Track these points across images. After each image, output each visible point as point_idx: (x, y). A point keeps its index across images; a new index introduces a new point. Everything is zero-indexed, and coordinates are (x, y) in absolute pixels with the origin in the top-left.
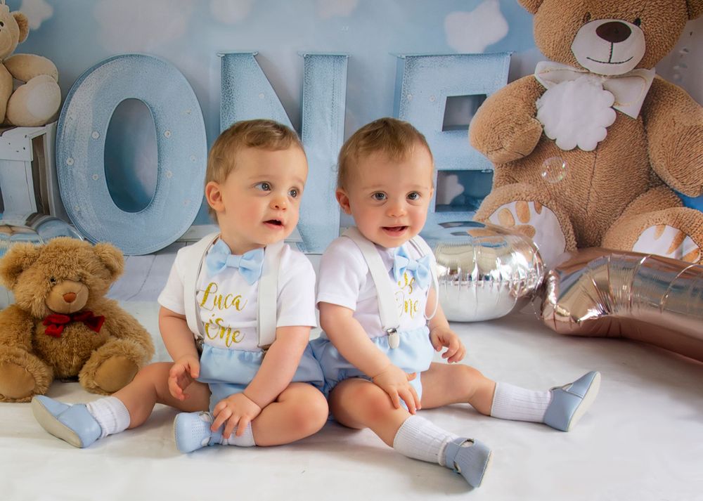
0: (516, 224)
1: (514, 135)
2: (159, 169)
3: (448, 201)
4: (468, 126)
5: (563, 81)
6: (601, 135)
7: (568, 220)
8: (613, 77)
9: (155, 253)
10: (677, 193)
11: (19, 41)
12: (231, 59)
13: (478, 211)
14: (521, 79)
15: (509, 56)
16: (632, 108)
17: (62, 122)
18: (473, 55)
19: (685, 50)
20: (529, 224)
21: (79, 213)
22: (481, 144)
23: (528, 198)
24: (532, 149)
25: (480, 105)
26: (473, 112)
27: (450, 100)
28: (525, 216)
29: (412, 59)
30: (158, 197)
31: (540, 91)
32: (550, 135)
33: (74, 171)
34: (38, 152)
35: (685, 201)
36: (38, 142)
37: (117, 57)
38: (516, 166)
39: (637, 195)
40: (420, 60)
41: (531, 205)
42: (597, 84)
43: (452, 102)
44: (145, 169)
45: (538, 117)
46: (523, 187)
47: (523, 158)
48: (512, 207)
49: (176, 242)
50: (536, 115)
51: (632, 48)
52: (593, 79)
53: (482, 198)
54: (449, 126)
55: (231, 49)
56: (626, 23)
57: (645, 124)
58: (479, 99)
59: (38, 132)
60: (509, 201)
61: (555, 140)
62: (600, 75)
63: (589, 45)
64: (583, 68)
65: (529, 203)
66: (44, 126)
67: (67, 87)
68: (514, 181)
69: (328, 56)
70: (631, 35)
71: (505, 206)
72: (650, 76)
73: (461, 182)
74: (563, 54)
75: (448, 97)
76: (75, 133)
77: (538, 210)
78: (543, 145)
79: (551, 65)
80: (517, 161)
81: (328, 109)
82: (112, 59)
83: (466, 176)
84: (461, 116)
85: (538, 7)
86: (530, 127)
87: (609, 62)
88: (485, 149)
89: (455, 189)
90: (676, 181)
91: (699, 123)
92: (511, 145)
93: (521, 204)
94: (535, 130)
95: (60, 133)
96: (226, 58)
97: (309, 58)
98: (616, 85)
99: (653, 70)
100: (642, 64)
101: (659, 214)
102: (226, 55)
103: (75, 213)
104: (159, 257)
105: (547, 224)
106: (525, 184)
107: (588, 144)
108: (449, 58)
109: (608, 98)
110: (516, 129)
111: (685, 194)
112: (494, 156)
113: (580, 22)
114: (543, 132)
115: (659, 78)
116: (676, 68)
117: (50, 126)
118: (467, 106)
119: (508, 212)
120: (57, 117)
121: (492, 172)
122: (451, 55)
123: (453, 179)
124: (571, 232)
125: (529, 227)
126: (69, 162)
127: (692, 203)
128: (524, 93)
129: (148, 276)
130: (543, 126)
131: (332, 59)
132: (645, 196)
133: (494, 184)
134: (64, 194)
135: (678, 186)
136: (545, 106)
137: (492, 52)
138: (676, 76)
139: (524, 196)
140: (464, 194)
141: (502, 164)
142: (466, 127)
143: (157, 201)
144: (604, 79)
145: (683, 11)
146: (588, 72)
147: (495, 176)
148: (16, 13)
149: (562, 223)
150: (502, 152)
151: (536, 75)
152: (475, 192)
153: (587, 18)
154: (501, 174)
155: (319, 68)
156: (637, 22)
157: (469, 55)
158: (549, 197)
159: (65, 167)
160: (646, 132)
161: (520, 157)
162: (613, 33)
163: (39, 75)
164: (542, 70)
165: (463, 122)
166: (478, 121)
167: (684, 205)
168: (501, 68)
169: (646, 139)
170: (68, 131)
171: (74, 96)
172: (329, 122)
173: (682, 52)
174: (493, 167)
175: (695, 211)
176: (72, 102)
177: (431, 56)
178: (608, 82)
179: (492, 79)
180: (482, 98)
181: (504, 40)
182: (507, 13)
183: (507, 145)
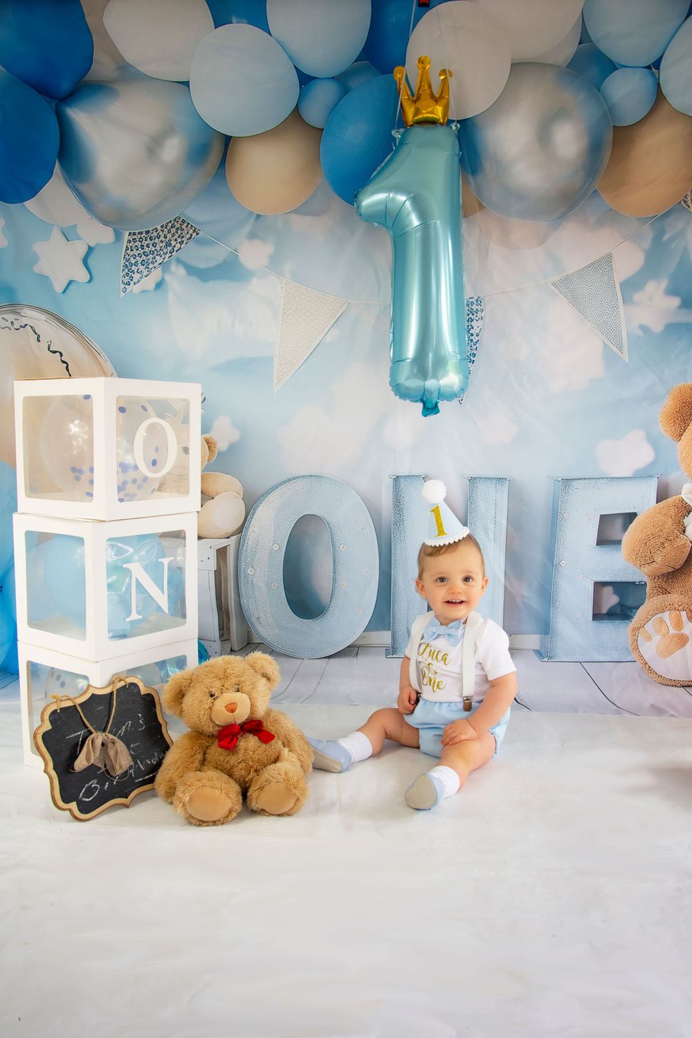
0: (671, 632)
1: (664, 551)
2: (334, 580)
3: (604, 610)
9: (329, 657)
11: (208, 461)
12: (402, 480)
13: (634, 620)
14: (669, 499)
15: (656, 479)
17: (245, 535)
18: (624, 478)
20: (683, 631)
21: (258, 619)
22: (634, 557)
23: (681, 607)
24: (683, 561)
25: (631, 522)
26: (625, 528)
27: (603, 518)
28: (679, 625)
29: (567, 482)
30: (332, 605)
31: (687, 510)
33: (254, 580)
34: (221, 563)
36: (222, 553)
37: (298, 478)
38: (668, 579)
40: (575, 483)
41: (684, 614)
43: (605, 520)
44: (321, 579)
45: (686, 534)
46: (675, 598)
47: (674, 571)
48: (666, 615)
49: (348, 647)
50: (684, 531)
53: (638, 608)
54: (602, 541)
55: (403, 471)
58: (631, 517)
59: (222, 543)
60: (663, 611)
65: (682, 612)
66: (229, 538)
67: (251, 504)
68: (666, 592)
69: (490, 479)
71: (659, 615)
73: (615, 592)
75: (601, 515)
76: (257, 545)
77: (690, 619)
80: (669, 573)
81: (491, 527)
82: (294, 479)
83: (621, 587)
84: (615, 531)
85: (681, 435)
86: (679, 542)
88: (638, 563)
89: (610, 599)
92: (663, 559)
93: (674, 613)
94: (684, 545)
95: (243, 545)
96: (397, 479)
97: (472, 480)
102: (397, 477)
103: (254, 620)
104: (332, 661)
106: (677, 595)
108: (602, 481)
110: (666, 545)
112: (647, 569)
117: (234, 538)
118: (619, 523)
119: (662, 621)
120: (240, 530)
121: (646, 583)
122: (603, 478)
123: (609, 589)
125: (682, 635)
126: (250, 571)
128: (673, 511)
129: (321, 678)
130: (691, 542)
131: (494, 481)
133: (648, 595)
134: (244, 601)
137: (640, 475)
139: (677, 606)
140: (620, 604)
141: (654, 576)
142: (619, 542)
143: (331, 609)
147: (648, 587)
148: (207, 436)
150: (655, 565)
151: (682, 495)
152: (630, 602)
154: (654, 585)
155: (482, 488)
157: (620, 478)
159: (246, 576)
161: (671, 570)
163: (225, 491)
164: (687, 491)
165: (616, 538)
166: (629, 537)
168: (651, 489)
170: (250, 543)
171: (257, 511)
172: (491, 537)
174: (646, 579)
176: (255, 516)
177: (585, 479)
179: (641, 499)
180: (633, 516)
181: (652, 465)
182: (653, 442)
183: (658, 558)
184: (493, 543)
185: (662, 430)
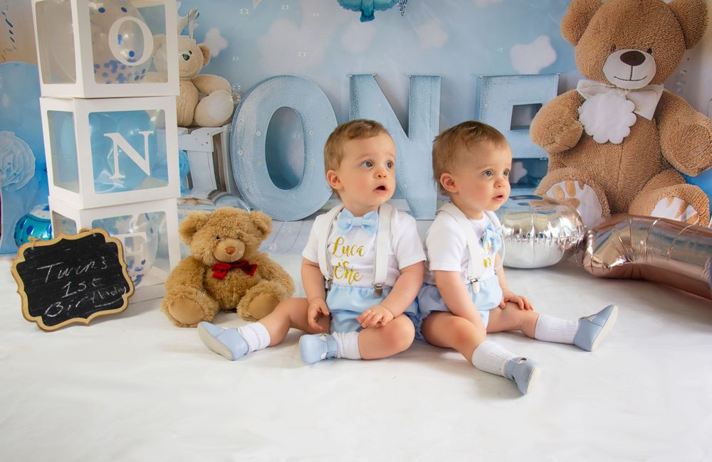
0: (566, 197)
1: (563, 133)
2: (306, 158)
3: (516, 181)
4: (529, 126)
5: (597, 93)
6: (627, 132)
7: (603, 194)
8: (633, 91)
9: (303, 220)
10: (682, 174)
11: (203, 65)
12: (357, 78)
13: (538, 188)
14: (567, 93)
15: (557, 76)
16: (648, 112)
17: (234, 124)
18: (532, 75)
19: (685, 71)
20: (575, 197)
21: (248, 190)
22: (539, 139)
23: (574, 178)
24: (576, 142)
25: (537, 111)
26: (533, 116)
27: (516, 108)
28: (572, 192)
29: (487, 78)
30: (304, 178)
31: (581, 101)
32: (589, 132)
33: (243, 159)
34: (217, 146)
35: (687, 180)
36: (217, 138)
37: (275, 77)
38: (565, 156)
39: (653, 175)
40: (493, 79)
41: (576, 183)
42: (622, 95)
43: (516, 109)
44: (295, 158)
45: (580, 120)
46: (570, 170)
47: (570, 150)
48: (562, 184)
49: (317, 212)
50: (578, 118)
51: (646, 70)
52: (619, 92)
53: (541, 179)
54: (515, 127)
55: (358, 70)
56: (641, 52)
57: (657, 124)
58: (537, 107)
59: (216, 131)
60: (560, 181)
61: (592, 136)
62: (624, 89)
63: (615, 68)
64: (611, 84)
66: (221, 126)
67: (239, 98)
68: (563, 166)
69: (427, 77)
70: (646, 61)
71: (557, 184)
72: (660, 89)
73: (525, 167)
74: (597, 74)
75: (514, 106)
76: (244, 132)
77: (581, 187)
78: (584, 140)
79: (589, 82)
80: (566, 151)
81: (427, 115)
82: (271, 78)
83: (528, 163)
84: (524, 119)
85: (578, 40)
86: (574, 127)
87: (630, 80)
88: (542, 143)
89: (521, 172)
90: (681, 165)
91: (696, 123)
92: (561, 140)
93: (569, 182)
94: (578, 129)
95: (233, 132)
96: (353, 78)
97: (413, 78)
98: (635, 96)
99: (662, 86)
100: (654, 81)
101: (669, 189)
102: (353, 76)
104: (306, 222)
105: (588, 198)
106: (572, 169)
107: (617, 139)
108: (514, 77)
109: (629, 106)
110: (564, 129)
111: (687, 174)
112: (549, 148)
113: (609, 51)
114: (584, 130)
115: (667, 91)
116: (679, 83)
117: (226, 127)
118: (528, 112)
119: (560, 189)
120: (231, 120)
122: (515, 76)
123: (519, 164)
124: (606, 203)
125: (575, 199)
126: (240, 153)
127: (693, 181)
128: (570, 102)
129: (298, 236)
130: (583, 126)
131: (430, 78)
132: (659, 176)
133: (549, 169)
134: (236, 176)
135: (682, 169)
136: (584, 111)
137: (545, 73)
138: (679, 90)
139: (571, 176)
140: (528, 176)
141: (554, 154)
142: (528, 127)
143: (304, 181)
144: (626, 92)
145: (682, 43)
146: (615, 87)
147: (549, 162)
148: (201, 45)
149: (599, 196)
150: (554, 145)
151: (577, 89)
152: (536, 174)
153: (613, 49)
154: (554, 161)
155: (421, 86)
156: (649, 51)
157: (528, 75)
158: (589, 177)
159: (237, 156)
160: (658, 130)
161: (567, 148)
162: (633, 59)
163: (218, 89)
164: (582, 86)
165: (527, 124)
167: (687, 183)
168: (553, 84)
169: (659, 135)
170: (239, 130)
171: (243, 106)
172: (428, 124)
173: (682, 72)
174: (548, 156)
175: (695, 187)
176: (241, 109)
177: (501, 76)
178: (630, 94)
179: (546, 93)
180: (538, 107)
181: (554, 65)
182: (555, 45)
183: (558, 140)
184: (428, 127)
185: (563, 36)
